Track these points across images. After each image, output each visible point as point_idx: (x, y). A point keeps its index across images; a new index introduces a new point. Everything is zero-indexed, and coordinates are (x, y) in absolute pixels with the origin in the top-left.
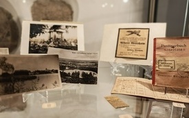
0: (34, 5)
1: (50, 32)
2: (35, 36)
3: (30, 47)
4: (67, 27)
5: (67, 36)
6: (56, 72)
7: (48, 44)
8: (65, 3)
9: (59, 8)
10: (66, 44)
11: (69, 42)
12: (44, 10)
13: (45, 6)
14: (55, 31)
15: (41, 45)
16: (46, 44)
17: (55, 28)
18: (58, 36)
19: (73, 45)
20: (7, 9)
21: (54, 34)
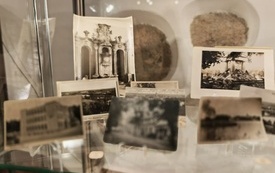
0: (194, 22)
1: (227, 61)
2: (209, 66)
3: (202, 81)
4: (249, 54)
5: (250, 66)
6: (258, 119)
7: (225, 76)
8: (236, 16)
9: (229, 24)
10: (247, 77)
11: (252, 74)
12: (208, 28)
13: (209, 23)
14: (233, 60)
15: (216, 78)
16: (221, 77)
17: (234, 55)
18: (238, 66)
19: (258, 78)
20: (160, 28)
21: (232, 64)
